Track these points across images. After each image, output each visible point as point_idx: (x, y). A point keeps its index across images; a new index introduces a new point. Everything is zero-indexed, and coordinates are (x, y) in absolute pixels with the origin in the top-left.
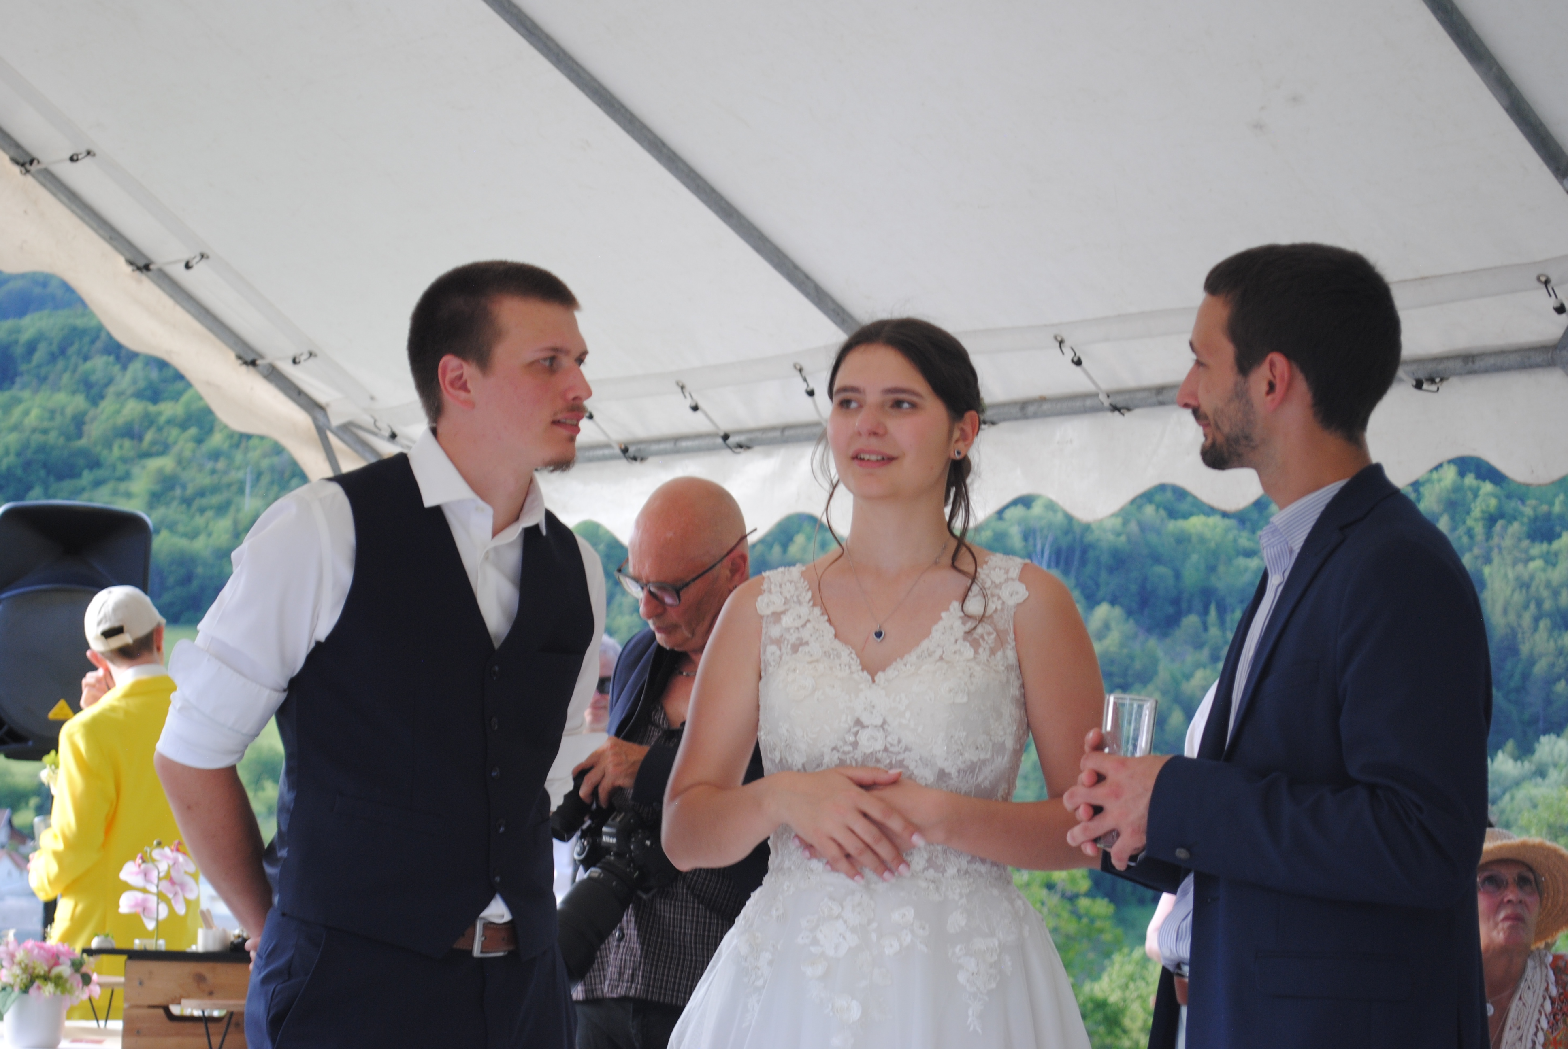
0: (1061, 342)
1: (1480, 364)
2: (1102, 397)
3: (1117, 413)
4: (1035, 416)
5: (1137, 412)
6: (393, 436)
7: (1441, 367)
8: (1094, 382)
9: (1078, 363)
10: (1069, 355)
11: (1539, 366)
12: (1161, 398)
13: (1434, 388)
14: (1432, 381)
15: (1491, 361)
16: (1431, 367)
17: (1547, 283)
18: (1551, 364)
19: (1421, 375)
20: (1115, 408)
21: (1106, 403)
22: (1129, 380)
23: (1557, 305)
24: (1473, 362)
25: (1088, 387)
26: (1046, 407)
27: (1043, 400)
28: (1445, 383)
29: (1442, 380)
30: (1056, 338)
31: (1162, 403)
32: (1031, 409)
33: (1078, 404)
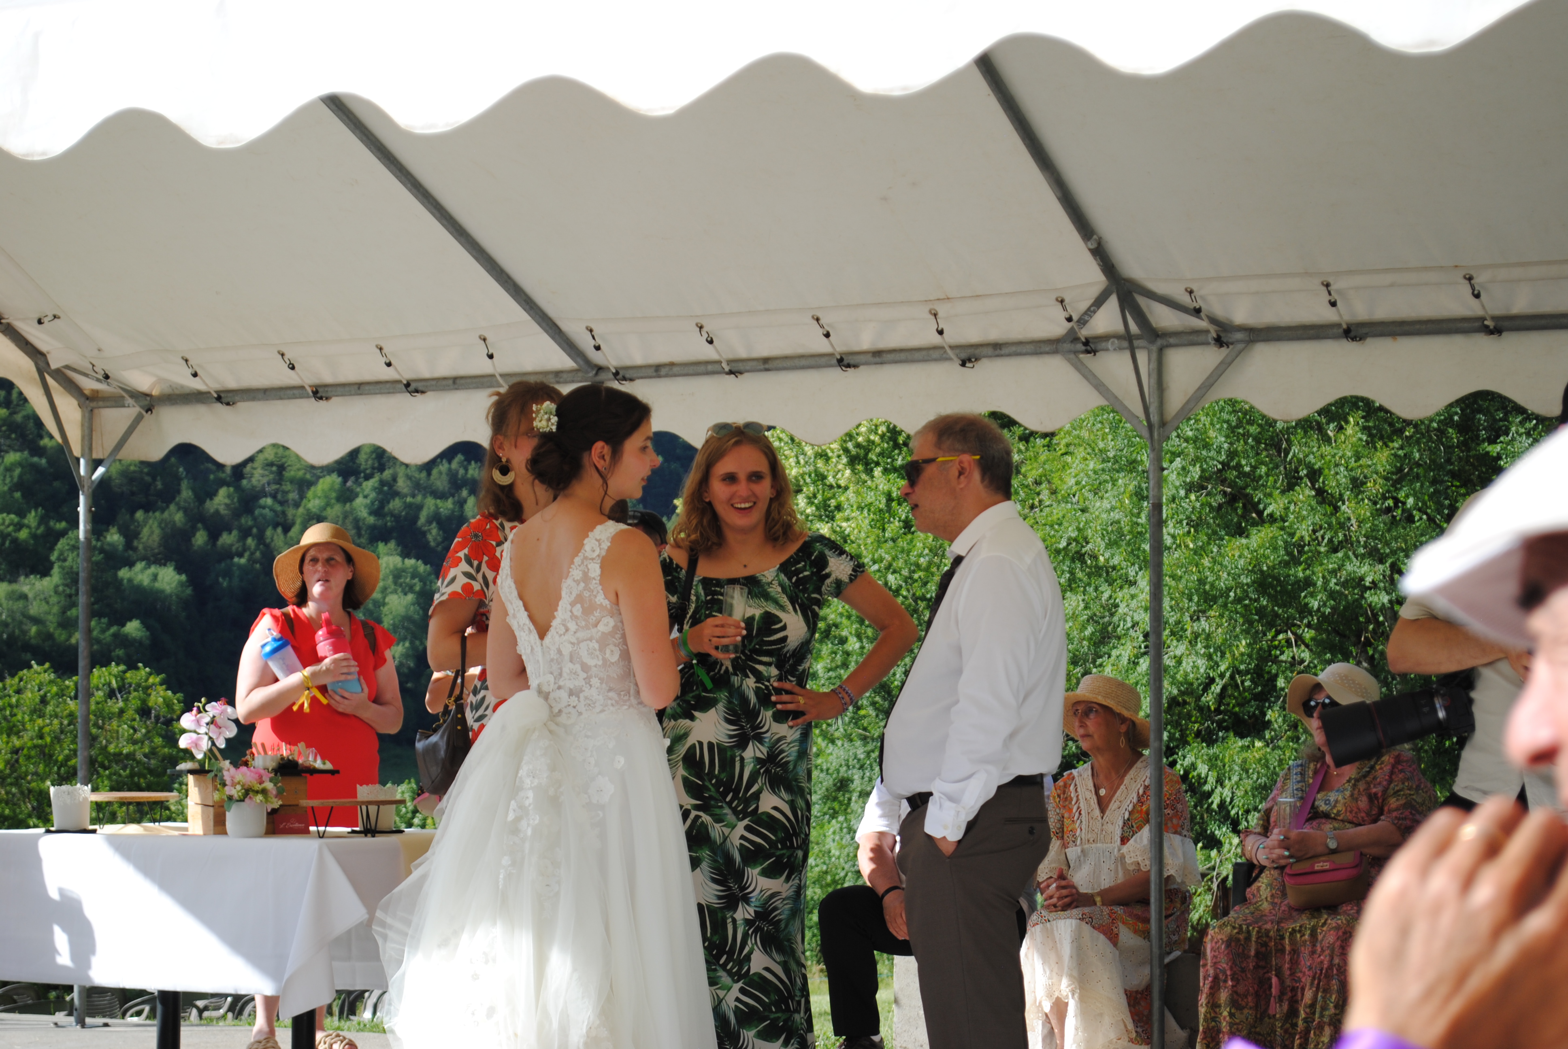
0: (701, 328)
1: (1005, 351)
2: (724, 365)
3: (733, 376)
4: (667, 376)
5: (746, 375)
6: (107, 377)
7: (977, 352)
8: (720, 355)
9: (711, 342)
10: (705, 336)
11: (1047, 353)
12: (767, 366)
13: (970, 365)
14: (970, 360)
15: (1013, 349)
16: (970, 351)
17: (1062, 301)
18: (1055, 352)
19: (964, 355)
20: (731, 372)
21: (727, 369)
22: (742, 353)
23: (1067, 316)
24: (1000, 349)
25: (715, 356)
26: (676, 370)
27: (672, 364)
28: (979, 362)
29: (976, 360)
30: (697, 325)
31: (767, 370)
32: (663, 371)
33: (702, 369)
